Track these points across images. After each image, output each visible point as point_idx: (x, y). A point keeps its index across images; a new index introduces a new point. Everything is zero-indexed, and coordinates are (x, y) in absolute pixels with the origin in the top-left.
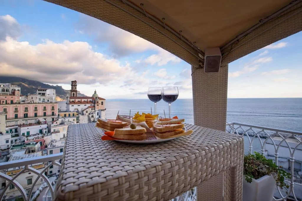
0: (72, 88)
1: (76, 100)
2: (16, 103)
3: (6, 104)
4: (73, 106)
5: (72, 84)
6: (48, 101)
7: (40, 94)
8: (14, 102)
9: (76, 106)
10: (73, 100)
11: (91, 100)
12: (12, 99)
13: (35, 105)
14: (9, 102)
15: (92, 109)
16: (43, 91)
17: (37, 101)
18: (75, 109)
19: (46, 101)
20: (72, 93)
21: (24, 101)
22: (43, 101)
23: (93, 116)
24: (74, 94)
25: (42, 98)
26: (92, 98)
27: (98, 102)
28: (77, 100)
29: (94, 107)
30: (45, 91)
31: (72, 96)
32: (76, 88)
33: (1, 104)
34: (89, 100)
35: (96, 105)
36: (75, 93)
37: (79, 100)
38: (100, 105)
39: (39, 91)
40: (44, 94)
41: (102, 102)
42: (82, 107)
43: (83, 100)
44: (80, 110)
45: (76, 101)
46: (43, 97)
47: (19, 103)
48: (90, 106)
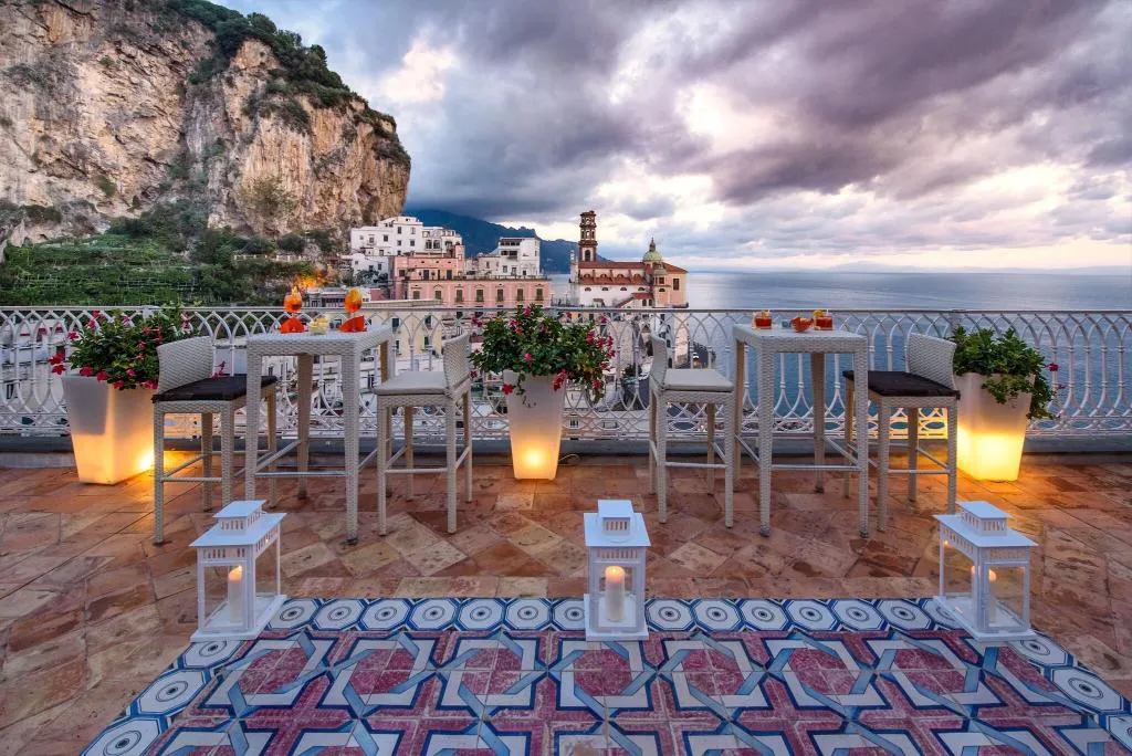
0: (583, 235)
1: (597, 270)
2: (457, 279)
3: (439, 279)
4: (588, 289)
5: (583, 221)
6: (525, 273)
7: (505, 253)
8: (455, 274)
9: (596, 291)
10: (589, 271)
11: (640, 272)
12: (449, 267)
13: (498, 283)
14: (444, 274)
15: (644, 304)
16: (513, 244)
17: (500, 272)
18: (595, 300)
19: (519, 272)
20: (584, 250)
21: (472, 273)
22: (512, 275)
23: (647, 328)
24: (588, 253)
25: (511, 264)
26: (641, 265)
27: (662, 280)
28: (599, 272)
29: (651, 295)
30: (518, 244)
31: (584, 258)
32: (593, 235)
33: (431, 278)
34: (634, 272)
35: (656, 289)
36: (591, 250)
37: (607, 272)
38: (669, 290)
39: (502, 244)
40: (513, 255)
41: (676, 282)
42: (614, 294)
43: (616, 272)
44: (608, 303)
45: (597, 276)
46: (513, 263)
47: (464, 279)
48: (637, 291)
